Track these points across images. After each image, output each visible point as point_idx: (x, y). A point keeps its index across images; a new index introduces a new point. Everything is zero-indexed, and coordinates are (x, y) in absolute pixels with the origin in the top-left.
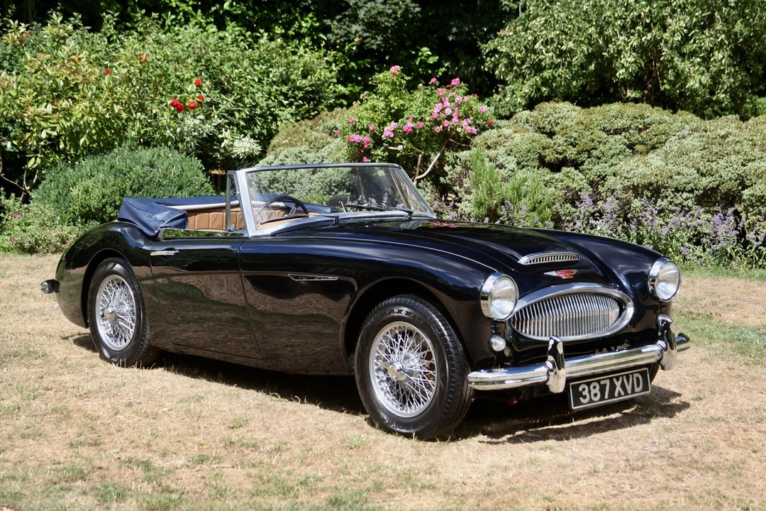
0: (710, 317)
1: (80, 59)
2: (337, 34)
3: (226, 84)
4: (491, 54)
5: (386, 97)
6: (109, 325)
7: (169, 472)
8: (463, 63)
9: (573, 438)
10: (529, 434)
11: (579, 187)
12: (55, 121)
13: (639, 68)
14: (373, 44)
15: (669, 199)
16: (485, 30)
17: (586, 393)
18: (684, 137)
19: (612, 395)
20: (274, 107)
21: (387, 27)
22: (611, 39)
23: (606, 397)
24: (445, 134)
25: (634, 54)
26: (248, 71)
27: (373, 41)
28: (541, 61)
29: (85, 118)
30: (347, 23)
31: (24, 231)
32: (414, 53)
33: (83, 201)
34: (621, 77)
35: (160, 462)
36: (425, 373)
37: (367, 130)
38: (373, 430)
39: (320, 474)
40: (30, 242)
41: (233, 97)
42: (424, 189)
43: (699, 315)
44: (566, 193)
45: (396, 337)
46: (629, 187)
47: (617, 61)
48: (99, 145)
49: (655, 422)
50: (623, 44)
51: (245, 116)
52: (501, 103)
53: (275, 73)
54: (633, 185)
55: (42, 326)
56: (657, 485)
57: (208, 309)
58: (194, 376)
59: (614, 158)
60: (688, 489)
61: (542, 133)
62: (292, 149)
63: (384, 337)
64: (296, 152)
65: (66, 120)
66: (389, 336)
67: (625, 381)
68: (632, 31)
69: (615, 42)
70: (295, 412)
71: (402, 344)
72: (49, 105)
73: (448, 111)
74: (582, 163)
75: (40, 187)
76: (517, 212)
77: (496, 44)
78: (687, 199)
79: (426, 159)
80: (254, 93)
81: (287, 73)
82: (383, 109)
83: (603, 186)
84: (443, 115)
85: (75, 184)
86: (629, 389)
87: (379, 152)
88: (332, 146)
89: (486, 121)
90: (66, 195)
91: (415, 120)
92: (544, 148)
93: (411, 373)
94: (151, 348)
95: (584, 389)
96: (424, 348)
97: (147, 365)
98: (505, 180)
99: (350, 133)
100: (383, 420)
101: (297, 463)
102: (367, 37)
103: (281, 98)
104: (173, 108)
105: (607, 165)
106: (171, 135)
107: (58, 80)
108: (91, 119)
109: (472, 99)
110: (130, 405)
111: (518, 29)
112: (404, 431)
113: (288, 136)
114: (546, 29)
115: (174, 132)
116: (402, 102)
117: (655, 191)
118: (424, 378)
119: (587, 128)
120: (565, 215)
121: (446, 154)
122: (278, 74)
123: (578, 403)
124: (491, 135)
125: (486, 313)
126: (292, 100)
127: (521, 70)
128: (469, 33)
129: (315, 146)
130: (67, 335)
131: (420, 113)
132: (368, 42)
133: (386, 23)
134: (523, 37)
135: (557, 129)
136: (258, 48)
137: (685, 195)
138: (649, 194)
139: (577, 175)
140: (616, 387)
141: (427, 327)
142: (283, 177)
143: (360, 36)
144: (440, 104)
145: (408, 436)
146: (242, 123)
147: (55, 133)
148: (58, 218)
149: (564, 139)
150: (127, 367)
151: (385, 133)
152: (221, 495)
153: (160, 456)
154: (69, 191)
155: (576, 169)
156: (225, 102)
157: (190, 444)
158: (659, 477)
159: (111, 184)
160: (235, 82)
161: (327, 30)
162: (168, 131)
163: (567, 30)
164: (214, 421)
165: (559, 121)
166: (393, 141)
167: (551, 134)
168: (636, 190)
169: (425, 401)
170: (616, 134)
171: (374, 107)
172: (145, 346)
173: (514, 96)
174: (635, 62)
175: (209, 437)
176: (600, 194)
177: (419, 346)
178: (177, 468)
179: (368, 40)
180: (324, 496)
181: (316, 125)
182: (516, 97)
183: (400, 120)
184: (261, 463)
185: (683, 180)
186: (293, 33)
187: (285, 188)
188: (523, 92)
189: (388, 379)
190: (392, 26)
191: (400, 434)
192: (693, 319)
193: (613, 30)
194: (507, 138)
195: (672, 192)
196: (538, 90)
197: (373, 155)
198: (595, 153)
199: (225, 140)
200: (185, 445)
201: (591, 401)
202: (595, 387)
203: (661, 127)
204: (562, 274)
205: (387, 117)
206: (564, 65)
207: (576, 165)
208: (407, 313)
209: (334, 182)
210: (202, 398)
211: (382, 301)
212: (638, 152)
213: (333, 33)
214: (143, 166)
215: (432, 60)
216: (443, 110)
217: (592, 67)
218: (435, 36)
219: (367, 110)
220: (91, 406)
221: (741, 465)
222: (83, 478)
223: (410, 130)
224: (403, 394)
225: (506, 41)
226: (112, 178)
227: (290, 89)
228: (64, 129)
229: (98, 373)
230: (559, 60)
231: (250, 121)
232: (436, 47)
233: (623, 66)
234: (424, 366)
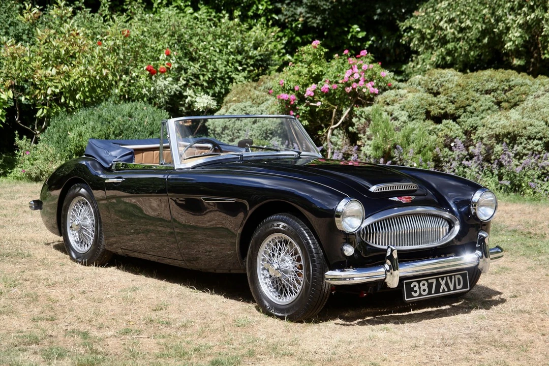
0: (543, 236)
1: (78, 34)
2: (286, 15)
3: (194, 54)
4: (408, 30)
5: (309, 65)
6: (77, 234)
7: (100, 340)
8: (385, 37)
9: (408, 322)
10: (375, 319)
11: (455, 135)
12: (57, 81)
13: (524, 41)
14: (313, 23)
15: (523, 145)
16: (403, 11)
17: (416, 288)
18: (538, 97)
19: (437, 291)
20: (231, 72)
21: (325, 10)
22: (501, 18)
23: (433, 292)
24: (354, 94)
25: (520, 30)
26: (211, 43)
27: (313, 21)
28: (445, 35)
29: (80, 79)
30: (294, 6)
31: (32, 164)
32: (346, 29)
33: (77, 142)
34: (509, 48)
35: (96, 333)
36: (296, 272)
37: (293, 90)
38: (258, 314)
39: (211, 344)
40: (36, 173)
41: (199, 64)
42: (338, 136)
43: (536, 234)
44: (445, 140)
45: (276, 245)
46: (493, 136)
47: (506, 36)
48: (92, 99)
49: (474, 313)
50: (511, 22)
51: (207, 79)
52: (415, 69)
53: (232, 45)
54: (496, 134)
55: (33, 235)
56: (460, 357)
57: (152, 224)
58: (136, 273)
59: (484, 112)
60: (483, 360)
61: (430, 93)
62: (238, 104)
63: (268, 245)
64: (242, 106)
65: (66, 80)
66: (272, 244)
67: (449, 280)
68: (519, 11)
69: (504, 20)
70: (204, 300)
71: (280, 250)
72: (54, 69)
73: (356, 76)
74: (459, 117)
75: (46, 131)
76: (406, 154)
77: (411, 22)
78: (537, 145)
79: (340, 113)
80: (215, 61)
81: (242, 45)
82: (306, 74)
83: (475, 135)
84: (352, 79)
85: (72, 129)
86: (452, 287)
87: (302, 107)
88: (269, 102)
89: (387, 83)
90: (65, 138)
91: (330, 83)
92: (430, 105)
93: (286, 272)
94: (106, 252)
95: (415, 286)
96: (296, 253)
97: (102, 264)
98: (398, 129)
99: (280, 92)
100: (267, 307)
101: (196, 336)
102: (308, 18)
103: (237, 65)
104: (148, 72)
105: (478, 118)
106: (147, 92)
107: (61, 50)
108: (84, 79)
109: (376, 67)
110: (84, 292)
111: (428, 10)
112: (280, 315)
113: (237, 94)
114: (449, 10)
115: (149, 91)
116: (320, 69)
117: (512, 138)
118: (295, 275)
119: (464, 89)
120: (444, 157)
121: (355, 109)
122: (234, 46)
123: (410, 296)
124: (390, 94)
125: (339, 228)
126: (245, 66)
127: (430, 43)
128: (390, 14)
129: (257, 102)
130: (49, 242)
131: (335, 77)
132: (310, 21)
133: (325, 6)
134: (432, 16)
135: (441, 90)
136: (220, 27)
137: (536, 142)
138: (508, 141)
139: (454, 126)
140: (441, 285)
141: (298, 237)
142: (232, 125)
143: (303, 17)
144: (350, 70)
145: (282, 318)
146: (205, 84)
147: (57, 91)
148: (59, 155)
149: (445, 97)
150: (88, 266)
151: (307, 93)
152: (134, 357)
153: (97, 329)
154: (67, 134)
155: (454, 121)
156: (192, 68)
157: (121, 321)
158: (464, 351)
159: (99, 129)
160: (201, 53)
161: (278, 11)
162: (144, 90)
163: (465, 11)
164: (142, 305)
165: (444, 84)
166: (314, 99)
167: (436, 94)
168: (498, 138)
169: (296, 293)
170: (486, 94)
171: (300, 72)
172: (101, 250)
173: (424, 64)
174: (521, 36)
175: (136, 317)
176: (472, 140)
177: (293, 251)
178: (107, 337)
179: (310, 19)
180: (209, 359)
181: (259, 86)
182: (426, 65)
183: (319, 83)
184: (170, 335)
185: (535, 130)
186: (252, 14)
187: (233, 134)
188: (431, 60)
189: (271, 276)
190: (329, 9)
191: (278, 317)
192: (530, 238)
193: (503, 11)
194: (402, 97)
195: (526, 139)
196: (444, 58)
197: (298, 110)
198: (469, 109)
199: (189, 97)
200: (117, 322)
201: (420, 295)
202: (424, 285)
203: (522, 89)
204: (404, 200)
205: (309, 80)
206: (464, 39)
207: (455, 118)
208: (284, 227)
209: (269, 130)
210: (138, 289)
211: (266, 218)
212: (503, 108)
213: (283, 14)
214: (123, 116)
215: (360, 36)
216: (352, 75)
217: (486, 41)
218: (364, 16)
219: (294, 74)
220: (55, 293)
221: (529, 344)
222: (37, 343)
223: (326, 90)
224: (280, 287)
225: (419, 20)
226: (99, 125)
227: (244, 58)
228: (64, 87)
229: (66, 270)
230: (460, 35)
231: (212, 82)
232: (364, 25)
233: (511, 40)
234: (296, 266)
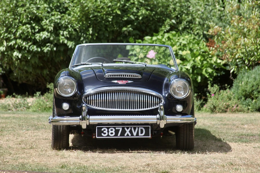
19: (122, 135)
23: (119, 135)
67: (133, 129)
86: (135, 134)
95: (105, 130)
123: (100, 135)
140: (126, 132)
202: (112, 130)
204: (120, 82)
